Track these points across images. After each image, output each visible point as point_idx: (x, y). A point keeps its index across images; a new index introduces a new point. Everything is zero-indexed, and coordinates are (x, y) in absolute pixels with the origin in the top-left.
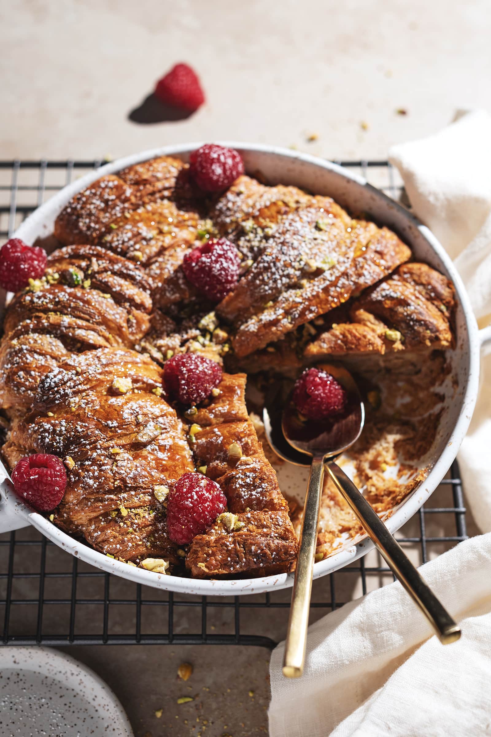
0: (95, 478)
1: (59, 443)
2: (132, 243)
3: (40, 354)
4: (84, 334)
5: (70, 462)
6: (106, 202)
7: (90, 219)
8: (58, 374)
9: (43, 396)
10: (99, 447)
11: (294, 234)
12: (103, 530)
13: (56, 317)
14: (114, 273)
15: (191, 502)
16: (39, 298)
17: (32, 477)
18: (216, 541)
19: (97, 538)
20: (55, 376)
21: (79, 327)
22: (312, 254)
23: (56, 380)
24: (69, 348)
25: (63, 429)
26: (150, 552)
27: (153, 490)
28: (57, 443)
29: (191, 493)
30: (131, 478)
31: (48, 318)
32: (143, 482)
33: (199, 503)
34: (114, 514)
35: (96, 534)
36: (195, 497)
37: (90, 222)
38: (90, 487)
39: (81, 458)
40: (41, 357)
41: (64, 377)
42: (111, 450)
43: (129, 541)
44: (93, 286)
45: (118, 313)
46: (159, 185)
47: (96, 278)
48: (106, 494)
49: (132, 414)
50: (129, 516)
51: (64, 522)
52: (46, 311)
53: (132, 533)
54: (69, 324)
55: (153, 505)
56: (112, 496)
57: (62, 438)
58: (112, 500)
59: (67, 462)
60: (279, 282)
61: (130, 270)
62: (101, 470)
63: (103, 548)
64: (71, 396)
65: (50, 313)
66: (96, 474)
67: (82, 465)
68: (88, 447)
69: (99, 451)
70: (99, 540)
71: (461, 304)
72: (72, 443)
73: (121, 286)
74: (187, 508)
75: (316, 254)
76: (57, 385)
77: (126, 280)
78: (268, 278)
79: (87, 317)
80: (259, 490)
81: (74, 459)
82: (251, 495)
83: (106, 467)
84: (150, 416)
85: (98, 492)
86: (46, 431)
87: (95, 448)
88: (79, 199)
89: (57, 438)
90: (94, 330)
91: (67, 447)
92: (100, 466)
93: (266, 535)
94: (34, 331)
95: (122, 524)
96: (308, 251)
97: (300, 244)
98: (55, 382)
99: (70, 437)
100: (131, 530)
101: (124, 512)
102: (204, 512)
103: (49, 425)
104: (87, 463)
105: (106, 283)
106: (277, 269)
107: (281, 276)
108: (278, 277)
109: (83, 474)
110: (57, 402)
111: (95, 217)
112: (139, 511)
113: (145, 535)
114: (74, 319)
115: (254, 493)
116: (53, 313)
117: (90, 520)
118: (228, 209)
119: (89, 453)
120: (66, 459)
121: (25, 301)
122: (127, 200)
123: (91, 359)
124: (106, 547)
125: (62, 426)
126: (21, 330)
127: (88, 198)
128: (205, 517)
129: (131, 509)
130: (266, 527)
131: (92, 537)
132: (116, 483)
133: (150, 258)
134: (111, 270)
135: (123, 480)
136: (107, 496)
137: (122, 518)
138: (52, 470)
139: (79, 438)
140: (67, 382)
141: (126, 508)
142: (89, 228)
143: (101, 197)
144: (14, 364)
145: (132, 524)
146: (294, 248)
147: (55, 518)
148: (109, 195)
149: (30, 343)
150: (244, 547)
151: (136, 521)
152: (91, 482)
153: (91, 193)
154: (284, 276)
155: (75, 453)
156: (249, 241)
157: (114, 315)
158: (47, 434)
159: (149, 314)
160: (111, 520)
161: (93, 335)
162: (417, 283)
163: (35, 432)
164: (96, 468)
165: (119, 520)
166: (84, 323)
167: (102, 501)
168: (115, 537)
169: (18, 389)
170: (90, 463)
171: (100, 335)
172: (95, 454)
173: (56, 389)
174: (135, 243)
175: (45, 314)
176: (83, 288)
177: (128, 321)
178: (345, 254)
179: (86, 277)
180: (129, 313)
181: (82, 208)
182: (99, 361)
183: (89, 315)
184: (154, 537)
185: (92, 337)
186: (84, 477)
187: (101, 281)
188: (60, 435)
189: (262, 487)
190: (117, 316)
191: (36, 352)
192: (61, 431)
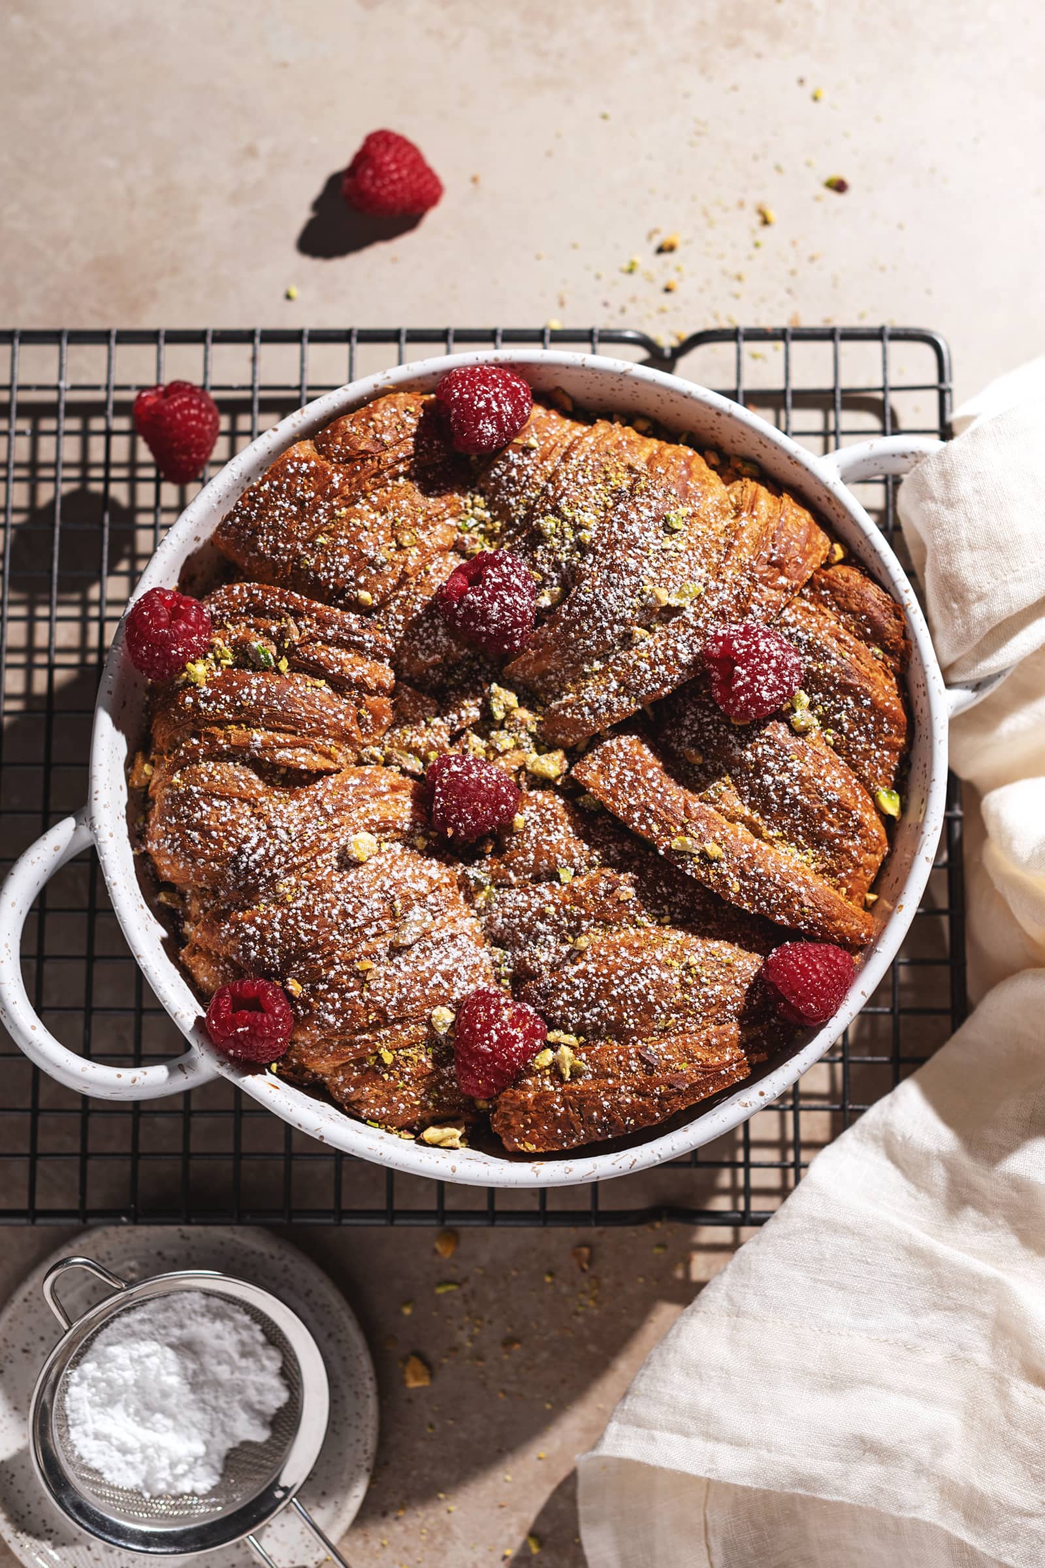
0: (338, 1013)
1: (274, 958)
2: (351, 573)
3: (221, 798)
4: (290, 756)
5: (295, 987)
6: (300, 503)
7: (277, 535)
8: (258, 845)
9: (238, 881)
10: (338, 961)
11: (629, 547)
12: (357, 1084)
13: (241, 732)
14: (327, 642)
15: (489, 1046)
16: (207, 700)
17: (239, 1030)
18: (537, 1100)
19: (348, 1095)
20: (254, 850)
21: (281, 746)
22: (661, 579)
23: (256, 857)
24: (267, 778)
25: (277, 935)
26: (433, 1115)
27: (430, 1016)
28: (270, 958)
29: (488, 1031)
30: (393, 1008)
31: (227, 737)
32: (412, 1008)
33: (502, 1046)
34: (372, 1061)
35: (346, 1090)
36: (496, 1038)
37: (276, 541)
38: (330, 1026)
39: (312, 978)
40: (224, 803)
41: (267, 850)
42: (358, 966)
43: (399, 1101)
44: (295, 668)
45: (341, 712)
46: (389, 457)
47: (298, 654)
48: (356, 1034)
49: (384, 900)
50: (396, 1062)
51: (295, 1070)
52: (222, 723)
53: (404, 1089)
54: (263, 742)
55: (432, 1039)
56: (366, 1036)
57: (276, 950)
58: (366, 1041)
59: (290, 987)
60: (609, 632)
61: (354, 634)
62: (344, 1000)
63: (359, 1112)
64: (282, 876)
65: (229, 727)
66: (338, 1005)
67: (313, 990)
68: (320, 962)
69: (338, 967)
70: (353, 1099)
71: (917, 647)
72: (294, 959)
73: (340, 663)
74: (483, 1053)
75: (668, 579)
76: (258, 864)
77: (349, 651)
78: (590, 627)
79: (292, 727)
80: (596, 1010)
81: (300, 981)
82: (584, 1018)
83: (352, 994)
84: (413, 896)
85: (343, 1033)
86: (249, 938)
87: (330, 964)
88: (253, 500)
89: (270, 949)
90: (305, 746)
91: (286, 965)
92: (342, 992)
93: (613, 1090)
94: (208, 757)
95: (386, 1076)
96: (654, 575)
97: (640, 563)
98: (255, 861)
99: (290, 950)
100: (401, 1084)
101: (388, 1058)
102: (510, 1058)
103: (254, 929)
104: (321, 987)
105: (316, 663)
106: (604, 612)
107: (611, 623)
108: (605, 624)
109: (316, 1005)
110: (261, 889)
111: (285, 530)
112: (410, 1052)
113: (423, 1090)
114: (271, 733)
115: (587, 1015)
116: (234, 727)
117: (336, 1069)
118: (511, 480)
119: (324, 972)
120: (286, 983)
121: (184, 705)
122: (335, 493)
123: (308, 809)
124: (364, 1111)
125: (275, 930)
126: (184, 757)
127: (268, 496)
128: (512, 1065)
129: (397, 1050)
130: (611, 1076)
131: (340, 1093)
132: (371, 1017)
133: (384, 597)
134: (321, 639)
135: (381, 1012)
136: (358, 1038)
137: (385, 1065)
138: (270, 1016)
139: (306, 951)
140: (274, 857)
141: (389, 1051)
142: (275, 550)
143: (291, 494)
144: (181, 819)
145: (402, 1074)
146: (631, 573)
147: (278, 1068)
148: (303, 490)
149: (202, 781)
150: (580, 1112)
151: (408, 1070)
152: (331, 1019)
153: (271, 486)
154: (615, 622)
155: (300, 972)
156: (551, 551)
157: (335, 715)
158: (252, 944)
159: (391, 696)
160: (368, 1069)
161: (305, 754)
162: (843, 609)
163: (232, 937)
164: (336, 996)
165: (381, 1069)
166: (289, 739)
167: (351, 1044)
168: (377, 1097)
169: (194, 861)
170: (326, 986)
171: (315, 752)
172: (332, 973)
173: (257, 871)
174: (357, 574)
175: (222, 729)
176: (278, 671)
177: (359, 717)
178: (718, 573)
179: (280, 651)
180: (359, 705)
181: (260, 517)
182: (321, 808)
183: (293, 723)
184: (438, 1091)
185: (304, 759)
186: (319, 1011)
187: (307, 660)
188: (274, 946)
189: (599, 1006)
190: (341, 716)
191: (215, 796)
192: (273, 938)
